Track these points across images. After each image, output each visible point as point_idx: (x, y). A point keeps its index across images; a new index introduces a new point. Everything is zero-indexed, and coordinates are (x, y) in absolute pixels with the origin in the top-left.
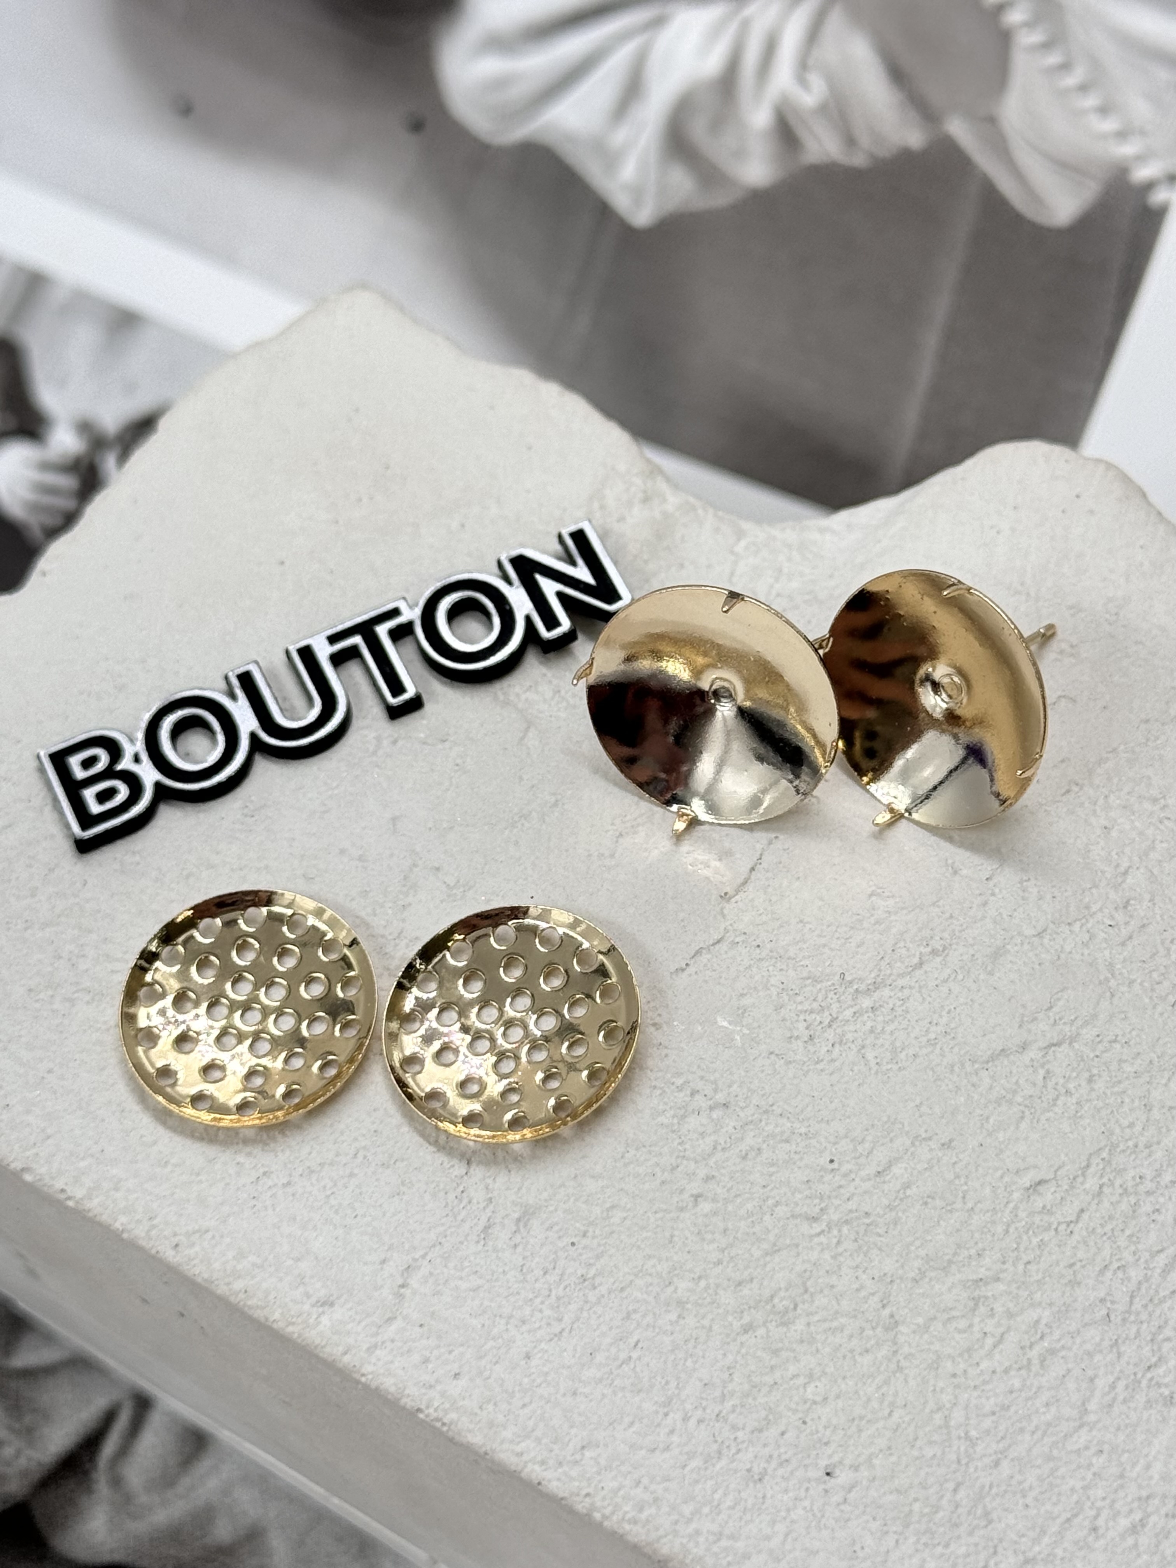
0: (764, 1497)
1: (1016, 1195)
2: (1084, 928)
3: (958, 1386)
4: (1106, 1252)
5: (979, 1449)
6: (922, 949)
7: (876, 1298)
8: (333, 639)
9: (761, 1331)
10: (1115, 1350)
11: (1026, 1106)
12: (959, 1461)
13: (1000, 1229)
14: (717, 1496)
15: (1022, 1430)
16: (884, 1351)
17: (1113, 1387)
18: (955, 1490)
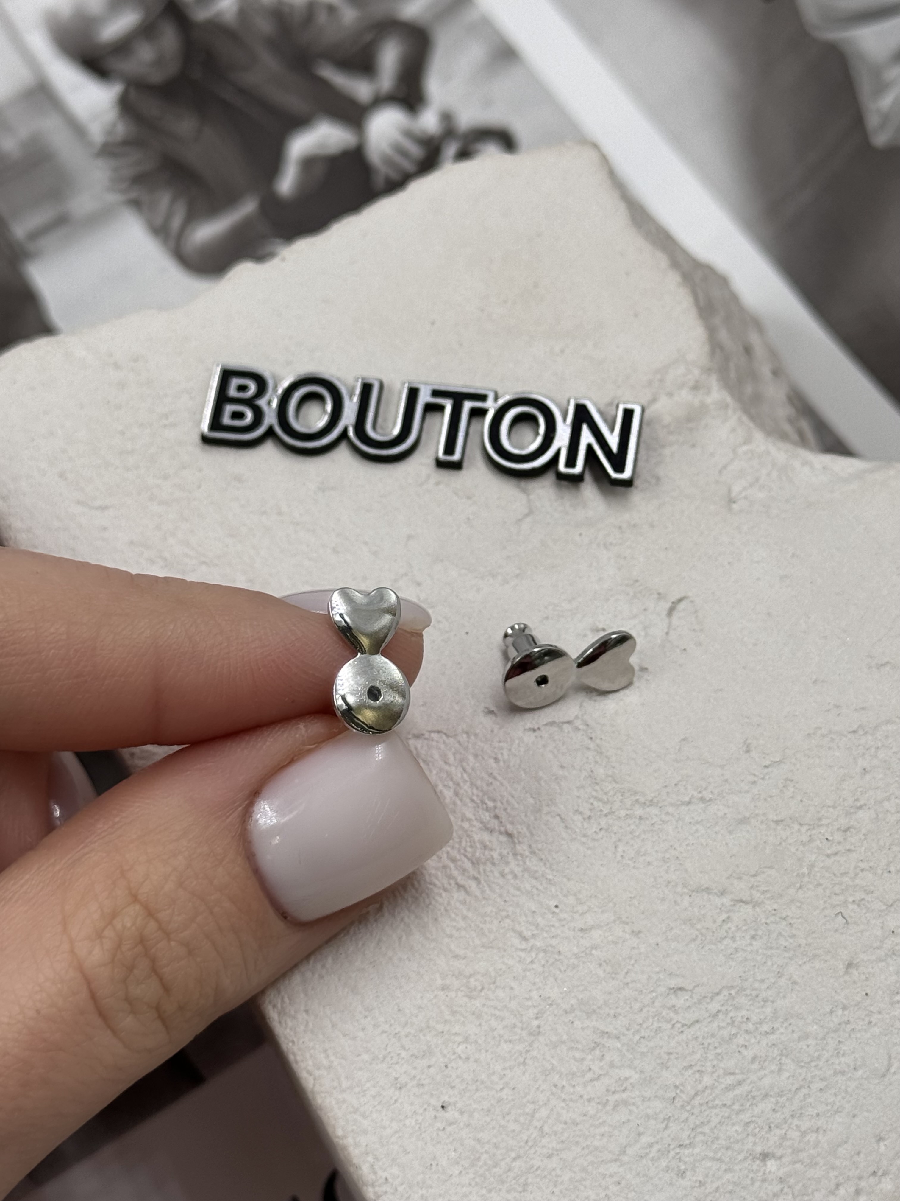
0: (396, 1101)
1: (662, 989)
2: (809, 833)
3: (553, 1094)
4: (698, 1056)
5: (544, 1141)
6: (695, 794)
7: (536, 1011)
8: (436, 393)
9: (452, 994)
10: (666, 1122)
11: (702, 934)
12: (527, 1142)
13: (637, 1006)
14: (368, 1085)
15: (577, 1143)
16: (520, 1047)
17: (651, 1145)
18: (514, 1159)
